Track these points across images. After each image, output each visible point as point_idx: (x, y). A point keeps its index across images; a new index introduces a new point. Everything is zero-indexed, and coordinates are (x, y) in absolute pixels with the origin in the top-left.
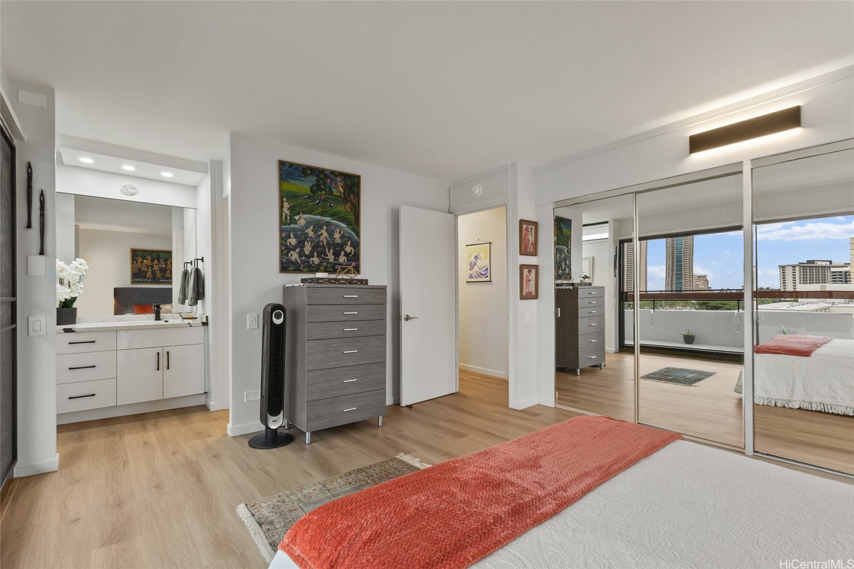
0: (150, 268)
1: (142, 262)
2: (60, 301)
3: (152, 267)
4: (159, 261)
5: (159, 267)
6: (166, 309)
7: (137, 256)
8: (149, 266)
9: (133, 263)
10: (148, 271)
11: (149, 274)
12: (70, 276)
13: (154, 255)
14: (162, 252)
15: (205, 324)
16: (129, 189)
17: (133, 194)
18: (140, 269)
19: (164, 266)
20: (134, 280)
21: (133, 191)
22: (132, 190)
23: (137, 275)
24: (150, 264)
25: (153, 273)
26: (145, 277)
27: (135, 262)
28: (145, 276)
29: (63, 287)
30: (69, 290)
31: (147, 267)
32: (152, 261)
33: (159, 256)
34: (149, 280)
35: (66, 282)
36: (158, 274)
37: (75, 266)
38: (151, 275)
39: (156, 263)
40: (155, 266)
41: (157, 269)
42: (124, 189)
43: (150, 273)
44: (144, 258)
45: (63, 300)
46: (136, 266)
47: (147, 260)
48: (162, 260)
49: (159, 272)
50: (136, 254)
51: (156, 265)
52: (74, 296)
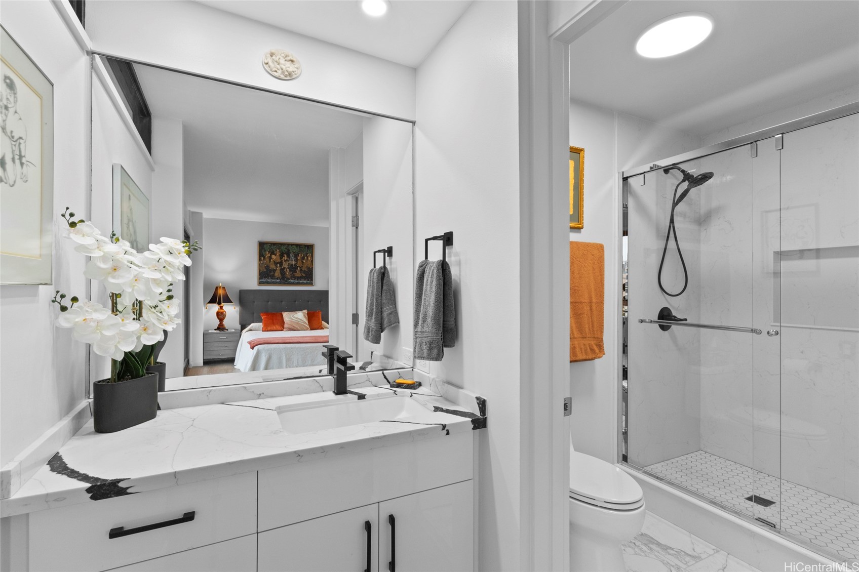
0: (278, 265)
1: (270, 258)
2: (114, 362)
3: (281, 264)
4: (289, 256)
5: (289, 264)
6: (297, 318)
7: (265, 251)
8: (278, 263)
9: (260, 260)
10: (276, 269)
11: (277, 274)
12: (141, 286)
13: (283, 248)
14: (292, 245)
15: (480, 423)
16: (282, 61)
17: (290, 74)
18: (267, 267)
19: (294, 263)
20: (261, 280)
21: (291, 68)
22: (288, 64)
23: (265, 275)
24: (279, 260)
25: (282, 270)
26: (273, 277)
27: (262, 258)
28: (273, 275)
29: (118, 318)
30: (135, 326)
31: (276, 264)
32: (282, 256)
33: (289, 250)
34: (278, 281)
35: (125, 302)
36: (288, 273)
37: (157, 257)
38: (280, 275)
39: (285, 259)
40: (284, 263)
41: (286, 266)
42: (269, 60)
43: (279, 271)
44: (273, 253)
45: (120, 357)
46: (263, 263)
47: (275, 255)
48: (292, 256)
49: (288, 270)
50: (264, 248)
51: (285, 261)
52: (150, 341)
